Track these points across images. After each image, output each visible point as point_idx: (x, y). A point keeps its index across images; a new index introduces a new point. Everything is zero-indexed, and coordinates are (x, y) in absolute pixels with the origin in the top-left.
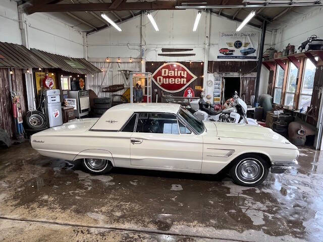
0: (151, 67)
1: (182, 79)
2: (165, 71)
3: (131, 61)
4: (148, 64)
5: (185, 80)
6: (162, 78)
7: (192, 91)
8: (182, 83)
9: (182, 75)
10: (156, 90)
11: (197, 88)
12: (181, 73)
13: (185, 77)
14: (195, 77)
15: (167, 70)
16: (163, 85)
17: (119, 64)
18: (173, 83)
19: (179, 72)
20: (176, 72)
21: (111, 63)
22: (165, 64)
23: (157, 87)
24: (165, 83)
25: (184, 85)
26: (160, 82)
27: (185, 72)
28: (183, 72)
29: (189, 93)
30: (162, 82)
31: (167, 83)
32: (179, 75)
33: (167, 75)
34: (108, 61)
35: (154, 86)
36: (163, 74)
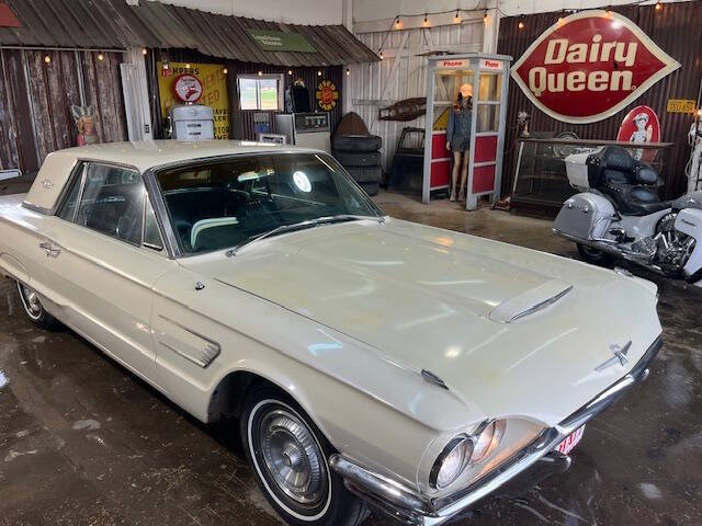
0: (517, 34)
2: (558, 46)
3: (457, 21)
5: (628, 75)
7: (651, 121)
9: (619, 58)
10: (523, 115)
11: (677, 106)
12: (613, 51)
13: (630, 61)
14: (671, 65)
15: (564, 43)
17: (427, 32)
18: (581, 87)
19: (607, 47)
20: (595, 48)
21: (406, 34)
23: (528, 106)
26: (537, 85)
28: (621, 46)
29: (641, 125)
30: (543, 87)
31: (561, 88)
32: (605, 57)
33: (560, 60)
34: (398, 26)
36: (549, 60)
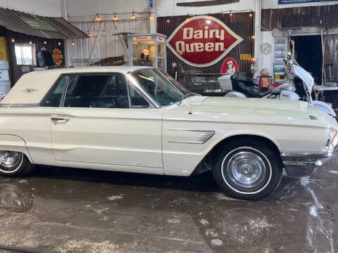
0: (166, 25)
1: (217, 44)
2: (188, 31)
3: (133, 18)
4: (161, 20)
5: (222, 44)
6: (183, 43)
7: (234, 64)
8: (217, 49)
9: (217, 36)
10: (174, 65)
11: (244, 57)
12: (214, 33)
13: (222, 38)
14: (239, 40)
15: (191, 29)
16: (186, 55)
17: (116, 23)
18: (202, 50)
19: (212, 32)
20: (206, 32)
21: (103, 24)
22: (188, 20)
23: (177, 60)
24: (188, 51)
25: (220, 53)
26: (180, 49)
27: (222, 32)
28: (217, 32)
29: (230, 66)
30: (183, 50)
31: (192, 50)
32: (211, 36)
33: (191, 37)
34: (98, 19)
35: (171, 57)
36: (185, 37)
